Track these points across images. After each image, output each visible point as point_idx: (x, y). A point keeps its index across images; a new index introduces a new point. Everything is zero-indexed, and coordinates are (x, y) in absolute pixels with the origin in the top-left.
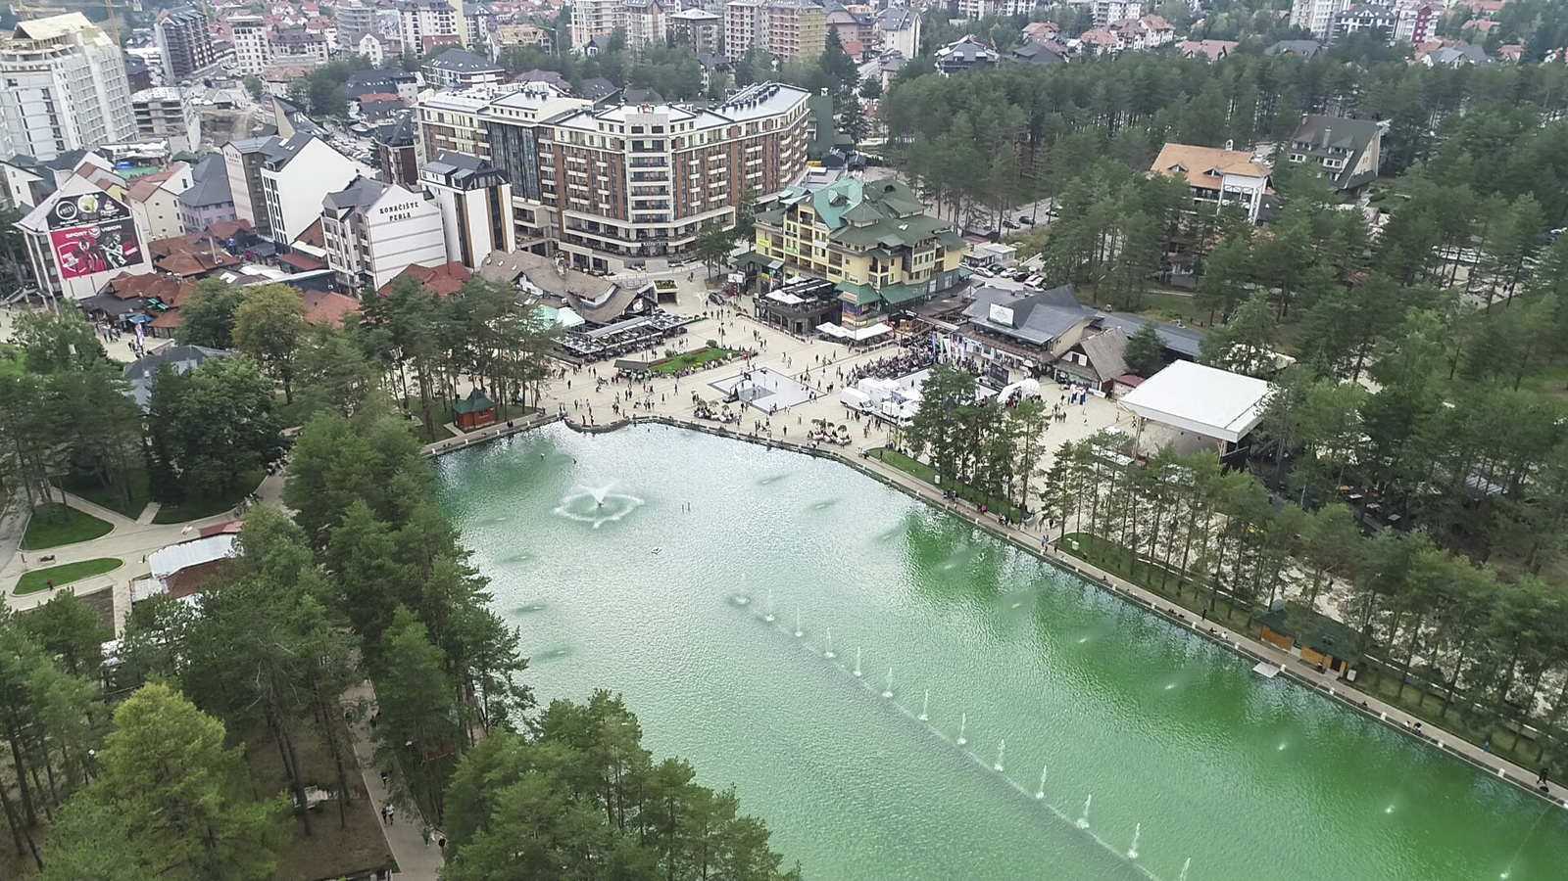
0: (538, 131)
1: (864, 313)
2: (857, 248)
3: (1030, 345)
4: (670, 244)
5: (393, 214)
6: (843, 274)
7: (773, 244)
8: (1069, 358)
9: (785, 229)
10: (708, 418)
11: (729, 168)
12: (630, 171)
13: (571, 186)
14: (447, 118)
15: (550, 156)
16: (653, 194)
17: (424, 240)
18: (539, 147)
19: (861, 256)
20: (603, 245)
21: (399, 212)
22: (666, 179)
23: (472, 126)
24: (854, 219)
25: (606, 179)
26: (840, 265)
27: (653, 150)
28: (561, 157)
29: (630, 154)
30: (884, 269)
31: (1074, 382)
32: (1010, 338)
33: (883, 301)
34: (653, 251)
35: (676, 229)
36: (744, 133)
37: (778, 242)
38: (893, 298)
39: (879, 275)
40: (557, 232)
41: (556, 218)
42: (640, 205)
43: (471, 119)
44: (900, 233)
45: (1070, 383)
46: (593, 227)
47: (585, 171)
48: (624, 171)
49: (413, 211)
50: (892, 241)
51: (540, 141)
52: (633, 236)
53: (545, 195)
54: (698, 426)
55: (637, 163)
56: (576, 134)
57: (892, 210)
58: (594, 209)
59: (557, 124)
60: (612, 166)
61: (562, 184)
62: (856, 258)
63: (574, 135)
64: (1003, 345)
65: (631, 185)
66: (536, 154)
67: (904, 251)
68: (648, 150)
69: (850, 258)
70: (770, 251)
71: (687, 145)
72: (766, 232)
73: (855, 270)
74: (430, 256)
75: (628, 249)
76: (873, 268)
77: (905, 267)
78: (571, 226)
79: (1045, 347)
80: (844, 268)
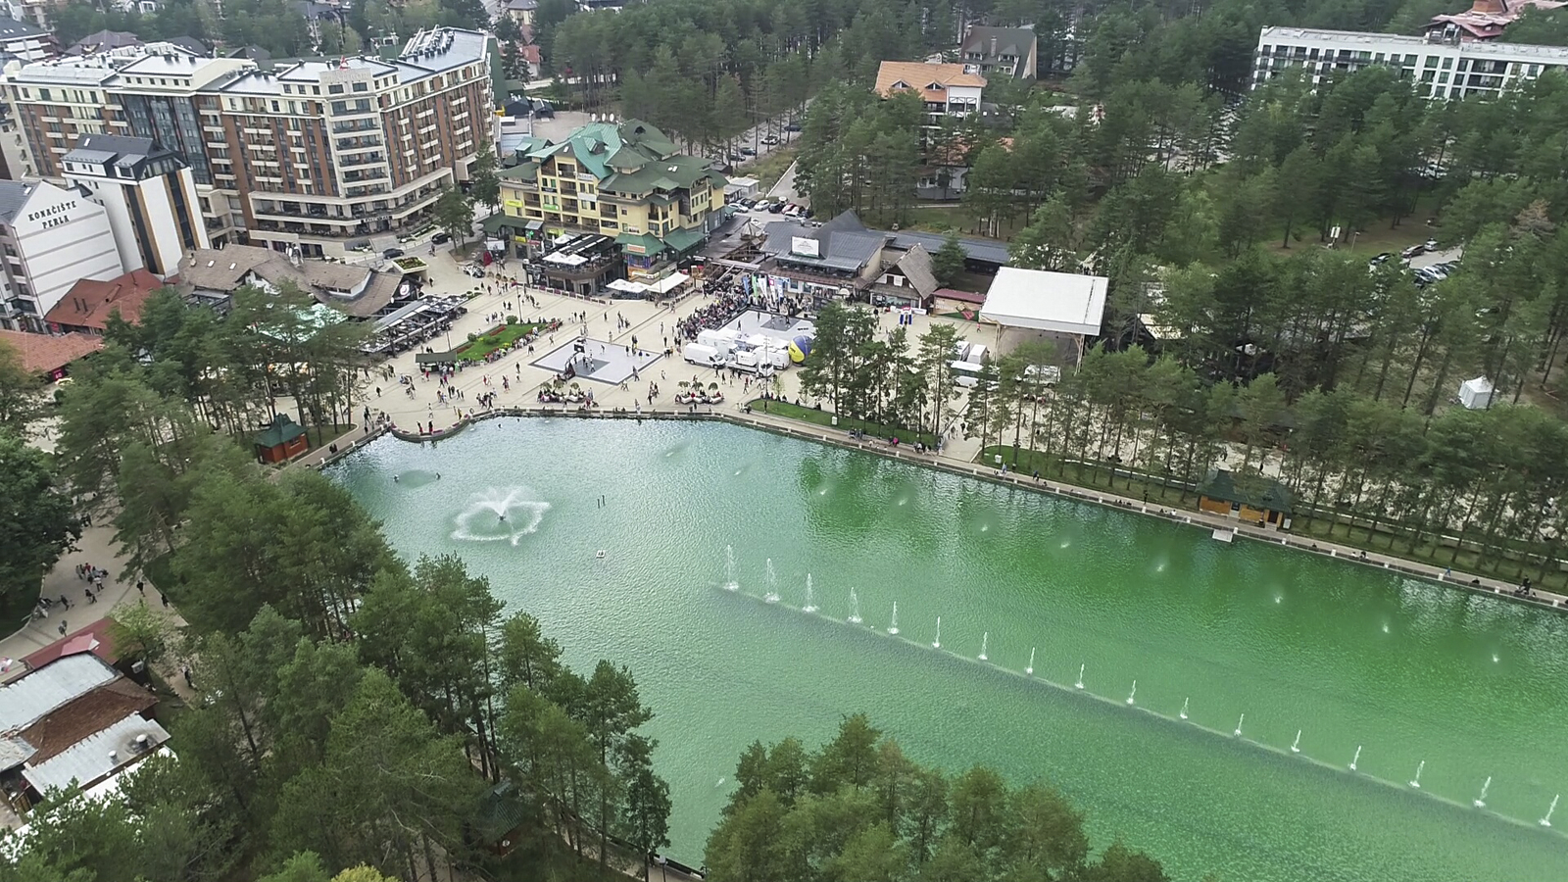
0: (198, 101)
1: (652, 264)
2: (634, 196)
3: (842, 273)
4: (394, 217)
5: (46, 219)
6: (620, 226)
7: (527, 203)
8: (883, 280)
9: (541, 185)
10: (556, 400)
11: (438, 126)
12: (333, 138)
13: (254, 163)
14: (56, 94)
15: (219, 130)
16: (366, 163)
17: (89, 248)
18: (201, 121)
19: (639, 204)
20: (309, 228)
21: (53, 216)
22: (378, 144)
23: (95, 100)
24: (619, 165)
25: (302, 150)
26: (616, 217)
27: (357, 112)
28: (233, 130)
29: (329, 118)
30: (665, 216)
31: (893, 304)
32: (818, 268)
33: (668, 250)
34: (373, 227)
35: (396, 199)
36: (446, 85)
37: (533, 199)
38: (680, 245)
39: (661, 222)
40: (240, 220)
41: (237, 203)
42: (351, 176)
43: (93, 94)
44: (671, 176)
45: (889, 305)
46: (291, 208)
47: (270, 143)
48: (326, 139)
49: (70, 213)
50: (669, 185)
51: (202, 112)
52: (348, 213)
53: (218, 176)
54: (552, 411)
55: (341, 128)
56: (251, 100)
57: (653, 153)
58: (291, 186)
59: (223, 90)
60: (308, 134)
61: (241, 162)
62: (634, 207)
63: (248, 101)
64: (812, 278)
65: (336, 155)
66: (199, 128)
67: (681, 194)
68: (351, 112)
69: (627, 208)
70: (523, 212)
71: (393, 103)
72: (516, 191)
73: (633, 220)
74: (103, 267)
75: (343, 228)
76: (653, 216)
77: (682, 211)
78: (261, 209)
79: (856, 274)
80: (620, 219)
